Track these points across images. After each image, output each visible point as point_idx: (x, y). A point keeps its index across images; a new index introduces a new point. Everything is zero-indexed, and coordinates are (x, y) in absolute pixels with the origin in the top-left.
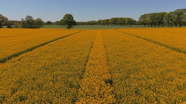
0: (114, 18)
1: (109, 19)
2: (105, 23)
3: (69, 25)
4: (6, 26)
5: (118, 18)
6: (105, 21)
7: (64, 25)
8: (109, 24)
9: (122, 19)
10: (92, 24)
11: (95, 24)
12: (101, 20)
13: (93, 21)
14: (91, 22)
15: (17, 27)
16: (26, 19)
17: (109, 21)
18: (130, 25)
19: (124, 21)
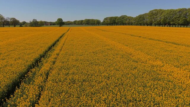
0: (87, 20)
1: (83, 20)
2: (80, 23)
3: (60, 25)
4: (19, 26)
5: (90, 20)
6: (80, 22)
7: (58, 24)
8: (83, 24)
9: (93, 20)
10: (68, 24)
11: (71, 24)
12: (76, 21)
13: (69, 21)
14: (67, 22)
15: (26, 26)
16: (33, 21)
17: (83, 22)
18: (98, 25)
19: (94, 22)
